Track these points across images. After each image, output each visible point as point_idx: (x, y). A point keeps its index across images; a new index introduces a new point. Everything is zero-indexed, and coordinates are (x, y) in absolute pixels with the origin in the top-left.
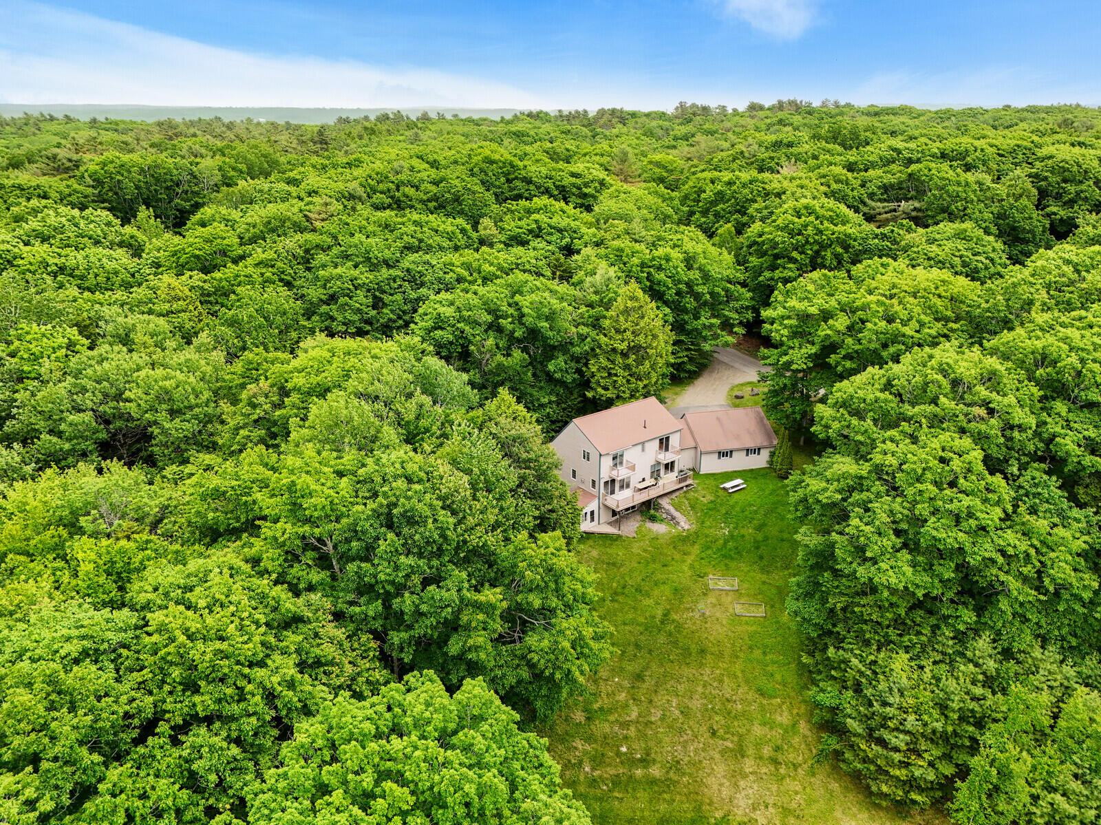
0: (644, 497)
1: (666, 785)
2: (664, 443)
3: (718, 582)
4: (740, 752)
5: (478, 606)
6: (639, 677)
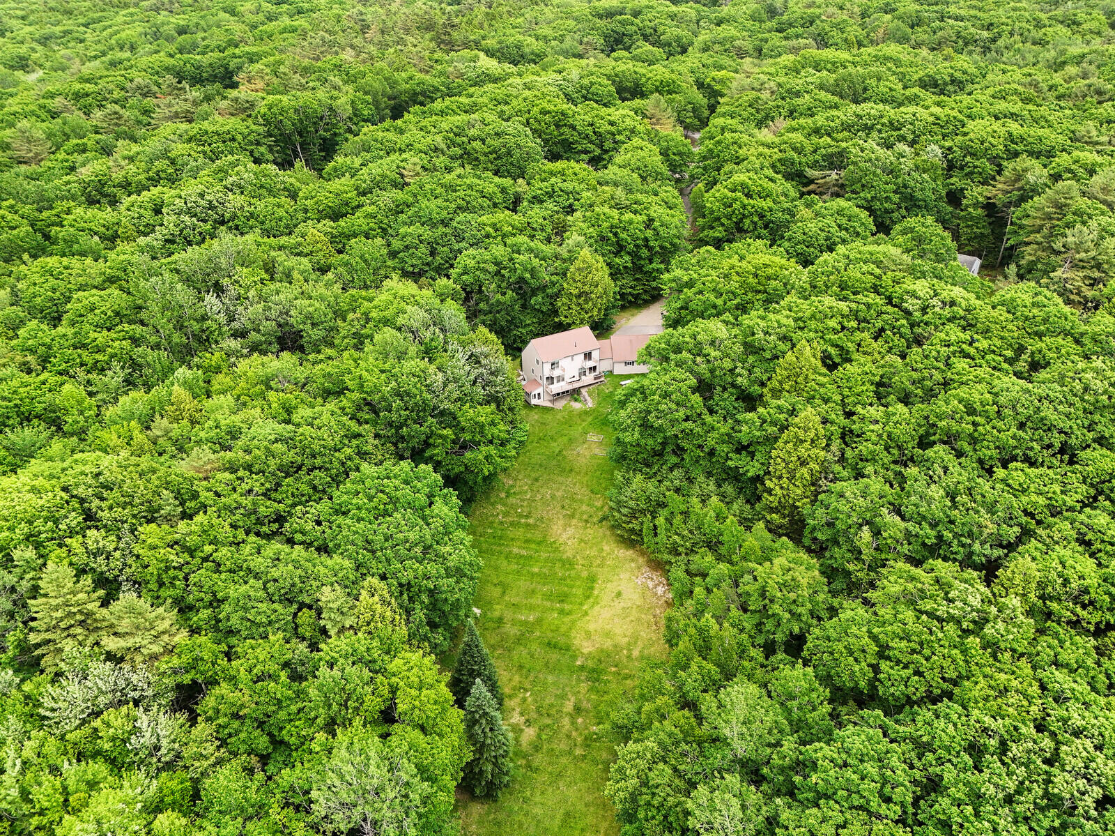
0: (570, 387)
1: (535, 526)
2: (588, 356)
3: (593, 437)
4: (572, 516)
5: (440, 436)
6: (537, 480)
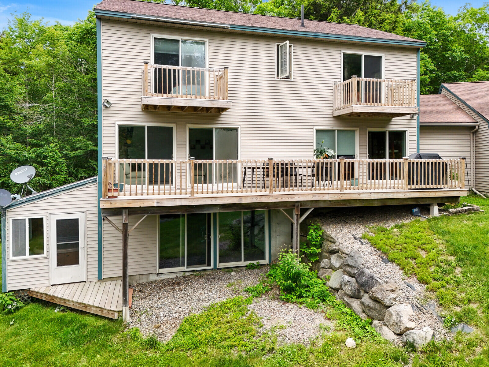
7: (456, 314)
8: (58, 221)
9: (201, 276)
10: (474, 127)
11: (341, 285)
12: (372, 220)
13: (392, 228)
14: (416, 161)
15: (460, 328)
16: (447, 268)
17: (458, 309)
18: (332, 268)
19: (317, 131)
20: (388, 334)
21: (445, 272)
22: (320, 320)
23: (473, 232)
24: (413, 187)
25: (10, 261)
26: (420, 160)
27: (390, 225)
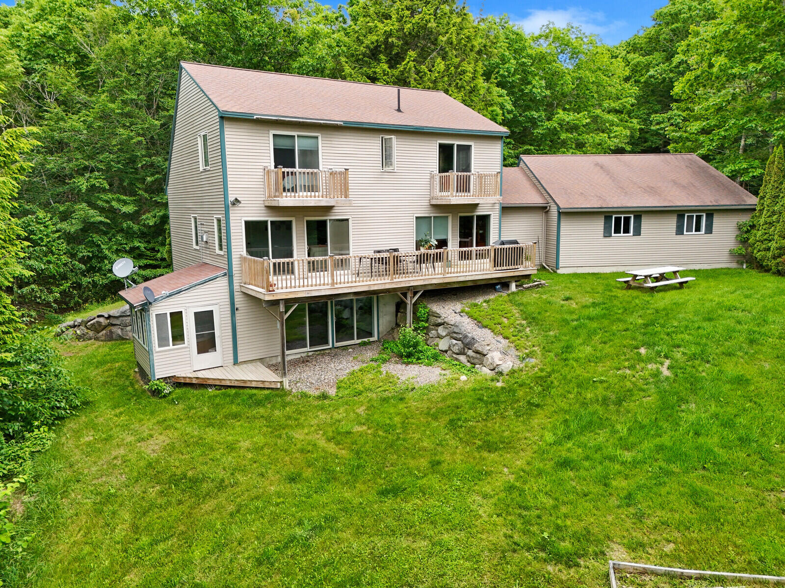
7: (526, 353)
8: (196, 314)
9: (323, 355)
10: (546, 207)
11: (449, 348)
12: (464, 298)
13: (482, 303)
14: (500, 247)
15: (527, 360)
16: (521, 328)
17: (527, 351)
18: (440, 337)
19: (417, 218)
20: (486, 371)
21: (520, 331)
22: (438, 371)
23: (539, 303)
24: (497, 269)
25: (157, 352)
26: (503, 246)
27: (480, 300)
